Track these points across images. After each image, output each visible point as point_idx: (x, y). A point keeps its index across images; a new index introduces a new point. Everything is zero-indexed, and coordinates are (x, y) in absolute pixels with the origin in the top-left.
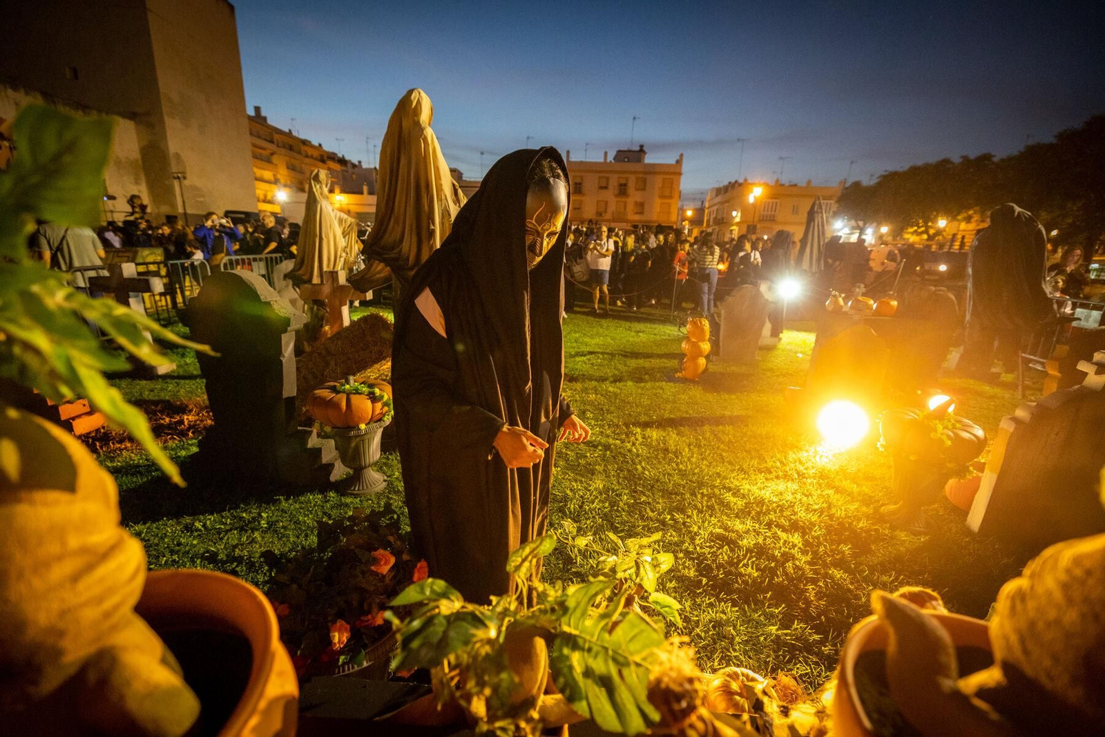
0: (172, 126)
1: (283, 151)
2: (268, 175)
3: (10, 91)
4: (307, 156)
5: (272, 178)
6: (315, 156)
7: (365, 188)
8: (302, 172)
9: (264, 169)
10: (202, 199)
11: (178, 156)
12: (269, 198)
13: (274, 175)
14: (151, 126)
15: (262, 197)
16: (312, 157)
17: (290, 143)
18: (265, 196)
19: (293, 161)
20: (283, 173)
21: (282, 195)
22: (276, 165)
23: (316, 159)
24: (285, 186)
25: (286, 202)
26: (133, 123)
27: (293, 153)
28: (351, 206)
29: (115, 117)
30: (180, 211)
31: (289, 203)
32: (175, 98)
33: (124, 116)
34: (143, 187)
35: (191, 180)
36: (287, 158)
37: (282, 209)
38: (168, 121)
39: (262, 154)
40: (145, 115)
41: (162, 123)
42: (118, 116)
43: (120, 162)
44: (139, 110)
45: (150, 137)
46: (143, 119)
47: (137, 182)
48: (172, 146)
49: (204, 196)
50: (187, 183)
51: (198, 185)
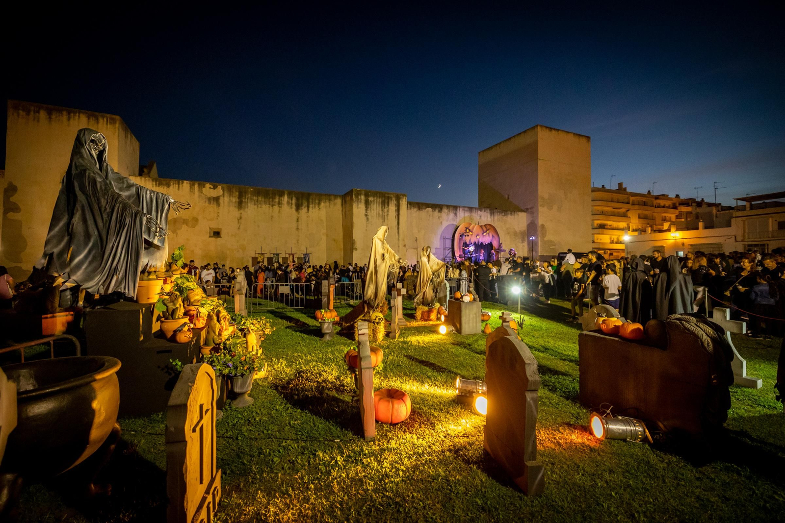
0: (542, 211)
1: (637, 207)
2: (623, 225)
4: (658, 207)
5: (625, 227)
7: (701, 225)
9: (619, 222)
10: (554, 247)
11: (543, 226)
13: (628, 224)
14: (532, 213)
15: (615, 240)
16: (663, 207)
17: (644, 200)
18: (618, 239)
20: (635, 222)
21: (628, 237)
22: (629, 217)
23: (668, 208)
24: (632, 231)
25: (629, 241)
26: (526, 213)
27: (646, 207)
28: (685, 240)
29: (518, 213)
30: (539, 254)
31: (631, 242)
32: (546, 196)
33: (522, 211)
34: (526, 244)
35: (549, 237)
36: (640, 212)
37: (626, 246)
38: (540, 209)
39: (618, 212)
40: (531, 208)
41: (538, 210)
42: (519, 212)
43: (516, 233)
44: (529, 207)
45: (531, 219)
46: (530, 210)
47: (523, 241)
48: (541, 221)
49: (555, 245)
50: (546, 239)
51: (552, 239)
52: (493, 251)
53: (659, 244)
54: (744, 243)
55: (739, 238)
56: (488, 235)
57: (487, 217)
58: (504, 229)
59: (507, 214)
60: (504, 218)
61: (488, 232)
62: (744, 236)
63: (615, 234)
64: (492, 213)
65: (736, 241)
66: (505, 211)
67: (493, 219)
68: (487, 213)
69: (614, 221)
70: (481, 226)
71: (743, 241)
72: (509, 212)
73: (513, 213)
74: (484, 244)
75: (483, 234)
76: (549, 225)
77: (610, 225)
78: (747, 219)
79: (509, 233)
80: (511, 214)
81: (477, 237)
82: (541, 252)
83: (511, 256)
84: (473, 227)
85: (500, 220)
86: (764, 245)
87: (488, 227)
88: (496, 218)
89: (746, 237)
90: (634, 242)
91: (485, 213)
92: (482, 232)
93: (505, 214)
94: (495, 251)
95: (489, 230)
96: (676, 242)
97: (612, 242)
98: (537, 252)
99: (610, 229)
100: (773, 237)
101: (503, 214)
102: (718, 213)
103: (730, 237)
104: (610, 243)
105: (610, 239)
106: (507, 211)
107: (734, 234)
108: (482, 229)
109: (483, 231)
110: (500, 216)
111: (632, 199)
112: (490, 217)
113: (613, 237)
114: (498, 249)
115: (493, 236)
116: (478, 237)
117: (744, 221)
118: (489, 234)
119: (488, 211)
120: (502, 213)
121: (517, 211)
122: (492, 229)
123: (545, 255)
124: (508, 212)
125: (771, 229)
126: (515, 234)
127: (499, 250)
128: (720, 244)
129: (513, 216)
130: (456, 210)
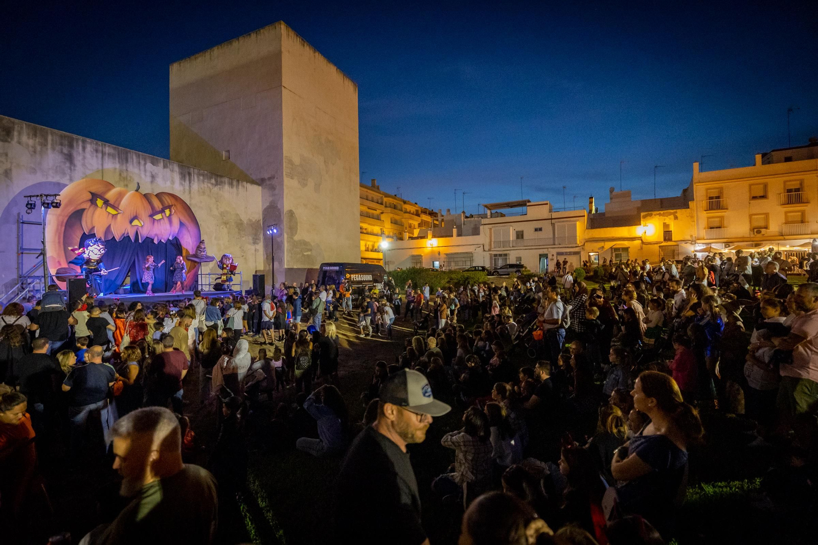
0: (290, 186)
1: (389, 210)
2: (376, 229)
3: (149, 165)
4: (406, 212)
5: (380, 232)
6: (412, 212)
7: (455, 231)
8: (402, 225)
9: (374, 225)
10: (309, 253)
11: (291, 213)
12: (376, 247)
13: (381, 229)
14: (272, 188)
15: (370, 247)
16: (409, 213)
17: (395, 203)
18: (373, 246)
19: (397, 217)
20: (388, 227)
21: (385, 244)
22: (383, 221)
23: (413, 214)
24: (388, 237)
25: (388, 249)
26: (260, 188)
27: (396, 210)
28: (441, 248)
29: (245, 183)
30: (286, 267)
31: (390, 250)
32: (297, 160)
33: (253, 182)
34: (260, 246)
35: (301, 235)
36: (392, 215)
37: (384, 255)
38: (287, 181)
39: (373, 214)
40: (270, 179)
41: (281, 183)
42: (247, 182)
43: (242, 224)
44: (266, 176)
45: (271, 199)
46: (268, 182)
47: (255, 242)
48: (287, 204)
49: (311, 250)
50: (296, 238)
51: (307, 240)
52: (180, 259)
53: (415, 252)
54: (491, 252)
55: (487, 248)
56: (166, 220)
57: (173, 182)
58: (216, 212)
59: (222, 183)
60: (216, 189)
61: (167, 212)
62: (490, 245)
63: (370, 240)
64: (185, 175)
65: (484, 250)
66: (217, 175)
67: (187, 188)
68: (172, 171)
69: (369, 224)
70: (146, 196)
71: (490, 250)
72: (226, 180)
73: (235, 183)
74: (156, 242)
75: (151, 216)
76: (302, 214)
77: (366, 229)
78: (493, 227)
79: (226, 223)
80: (231, 184)
81: (131, 222)
82: (288, 261)
83: (225, 271)
84: (121, 196)
85: (204, 193)
86: (506, 255)
87: (168, 201)
88: (195, 186)
89: (493, 246)
90: (393, 250)
91: (168, 170)
92: (150, 211)
93: (216, 181)
94: (187, 258)
95: (169, 207)
96: (432, 250)
97: (367, 250)
98: (281, 262)
99: (365, 234)
100: (513, 247)
101: (213, 181)
102: (465, 220)
103: (479, 246)
104: (366, 251)
105: (366, 245)
106: (221, 176)
107: (482, 243)
108: (150, 203)
109: (153, 207)
110: (206, 185)
111: (385, 199)
112: (181, 184)
113: (368, 243)
114: (195, 256)
115: (182, 224)
116: (136, 222)
117: (491, 229)
118: (170, 218)
119: (176, 168)
120: (211, 178)
121: (243, 181)
122: (179, 206)
123: (295, 267)
124: (223, 179)
125: (511, 239)
126: (240, 225)
127: (197, 259)
128: (471, 253)
129: (235, 188)
130: (71, 146)
